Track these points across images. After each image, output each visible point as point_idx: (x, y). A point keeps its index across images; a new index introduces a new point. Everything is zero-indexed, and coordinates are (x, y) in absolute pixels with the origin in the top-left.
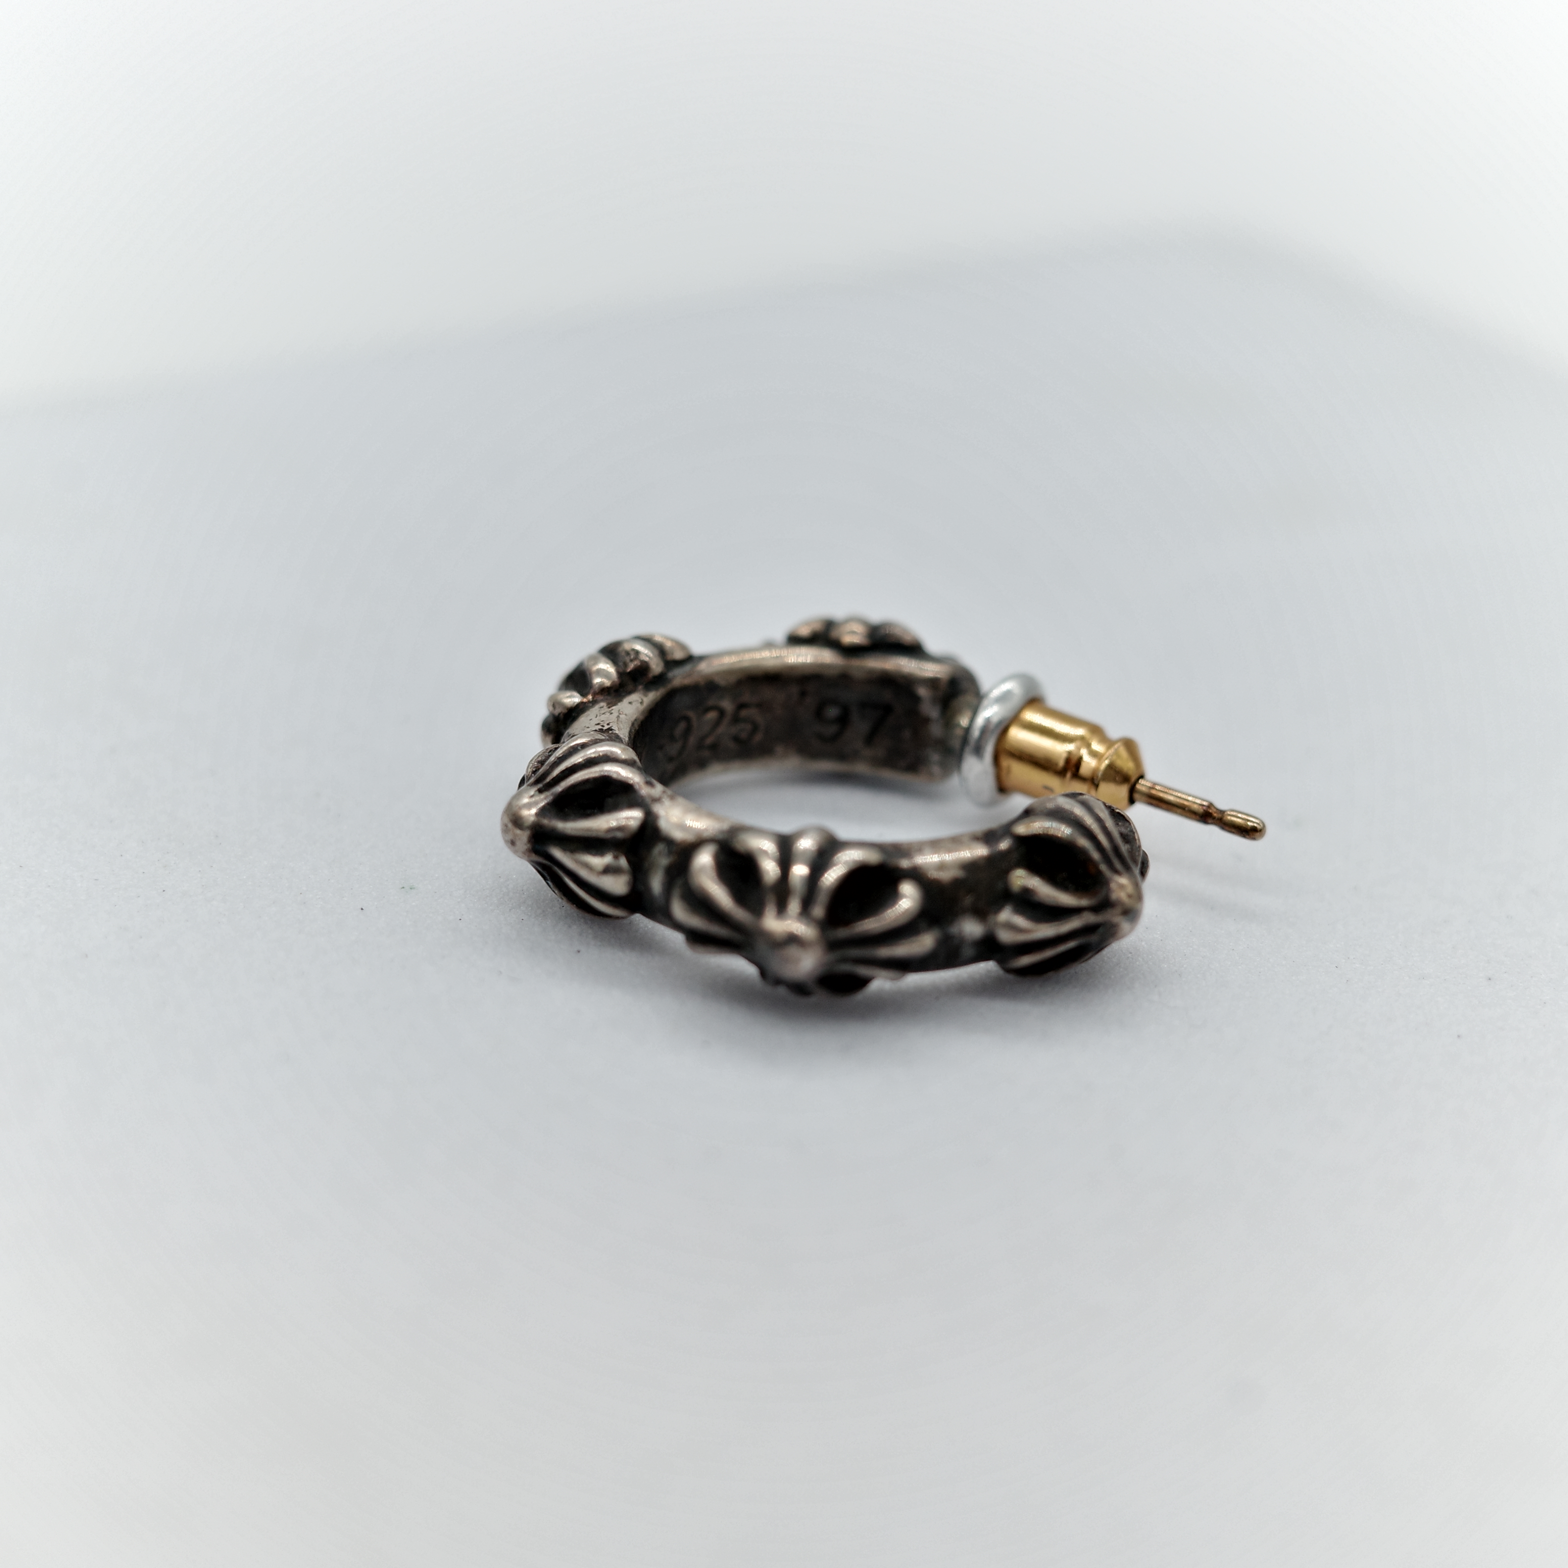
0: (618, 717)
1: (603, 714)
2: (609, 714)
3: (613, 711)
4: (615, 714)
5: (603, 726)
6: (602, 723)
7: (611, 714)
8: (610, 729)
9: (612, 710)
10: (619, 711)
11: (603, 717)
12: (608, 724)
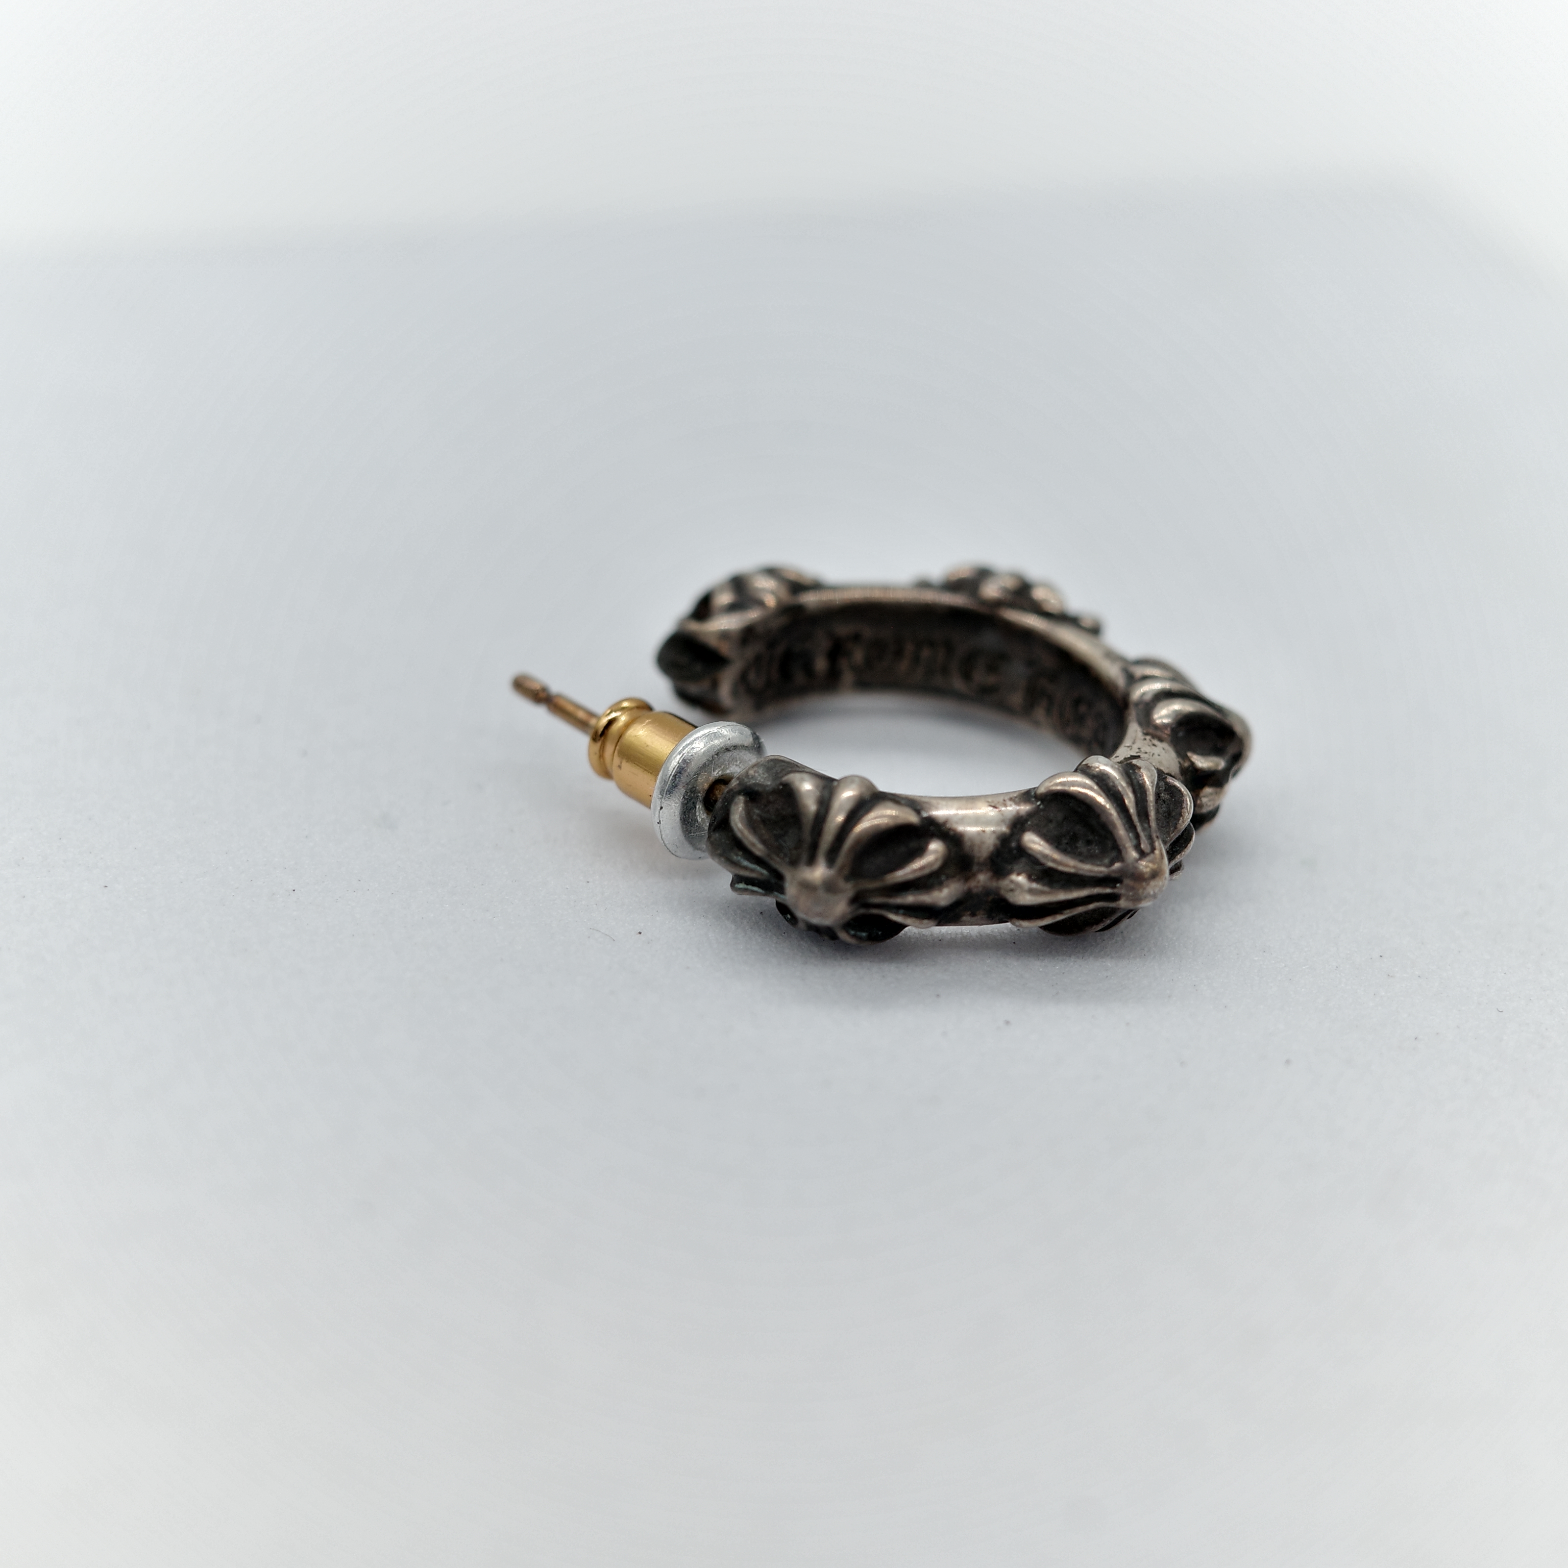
0: (1134, 743)
1: (1146, 753)
2: (1141, 749)
3: (1138, 750)
4: (1135, 747)
5: (1150, 741)
6: (1150, 743)
7: (1139, 749)
8: (1146, 734)
9: (1137, 753)
10: (1131, 749)
11: (1148, 749)
12: (1145, 739)
